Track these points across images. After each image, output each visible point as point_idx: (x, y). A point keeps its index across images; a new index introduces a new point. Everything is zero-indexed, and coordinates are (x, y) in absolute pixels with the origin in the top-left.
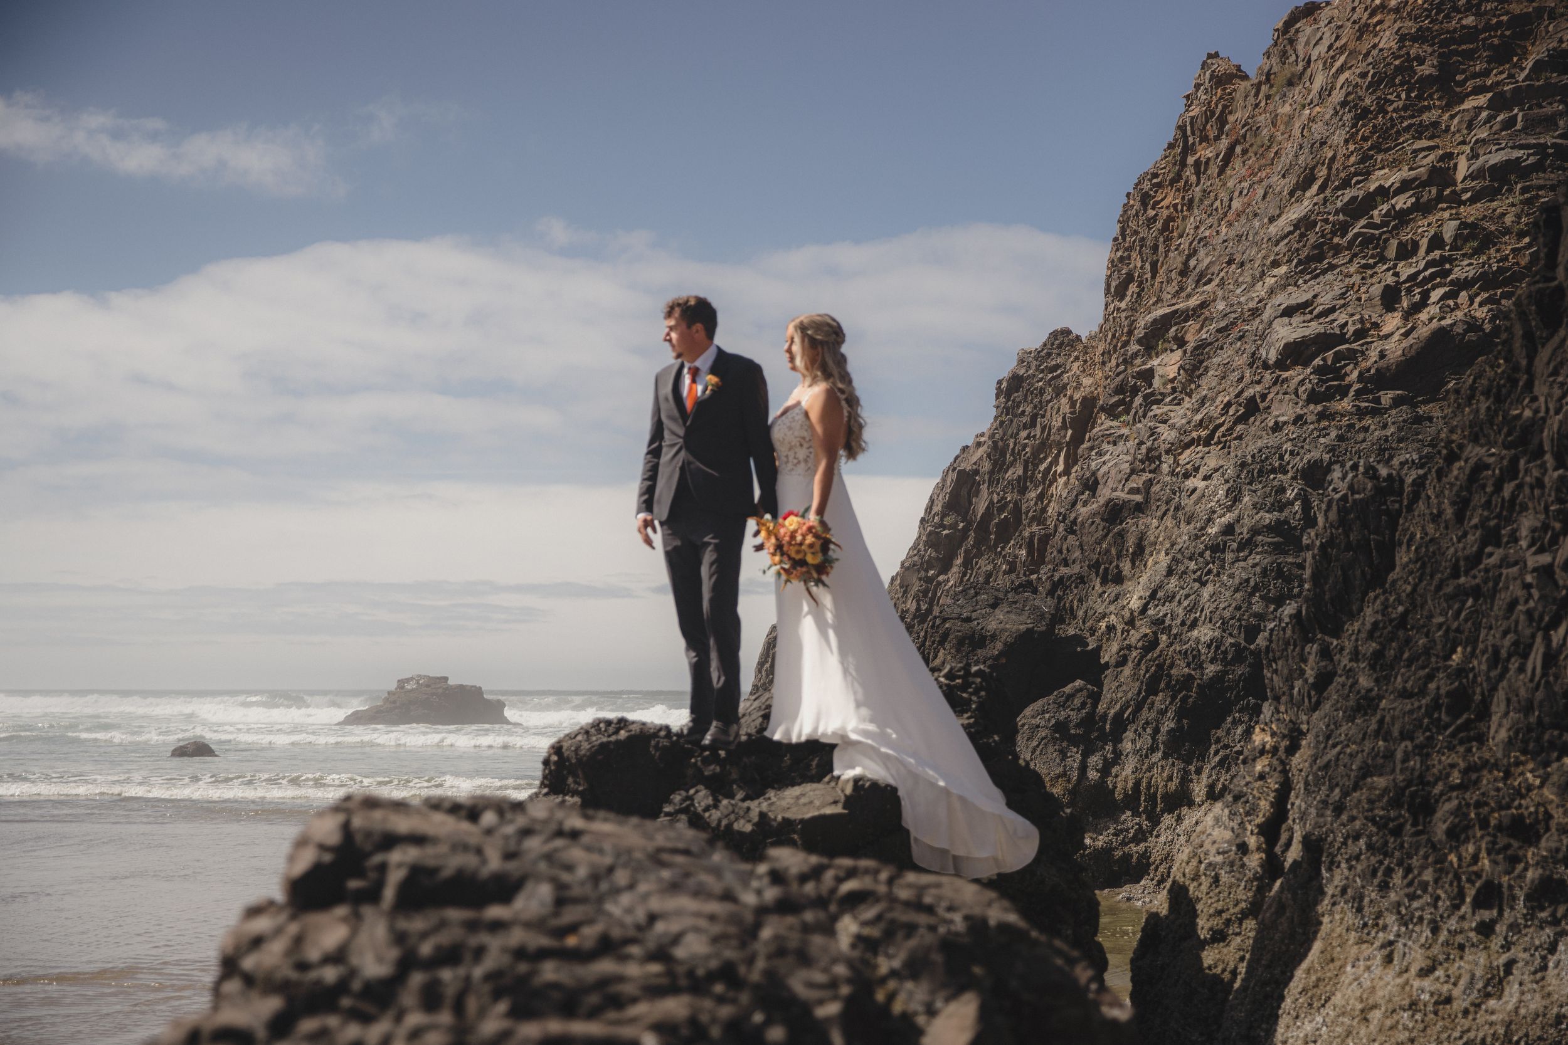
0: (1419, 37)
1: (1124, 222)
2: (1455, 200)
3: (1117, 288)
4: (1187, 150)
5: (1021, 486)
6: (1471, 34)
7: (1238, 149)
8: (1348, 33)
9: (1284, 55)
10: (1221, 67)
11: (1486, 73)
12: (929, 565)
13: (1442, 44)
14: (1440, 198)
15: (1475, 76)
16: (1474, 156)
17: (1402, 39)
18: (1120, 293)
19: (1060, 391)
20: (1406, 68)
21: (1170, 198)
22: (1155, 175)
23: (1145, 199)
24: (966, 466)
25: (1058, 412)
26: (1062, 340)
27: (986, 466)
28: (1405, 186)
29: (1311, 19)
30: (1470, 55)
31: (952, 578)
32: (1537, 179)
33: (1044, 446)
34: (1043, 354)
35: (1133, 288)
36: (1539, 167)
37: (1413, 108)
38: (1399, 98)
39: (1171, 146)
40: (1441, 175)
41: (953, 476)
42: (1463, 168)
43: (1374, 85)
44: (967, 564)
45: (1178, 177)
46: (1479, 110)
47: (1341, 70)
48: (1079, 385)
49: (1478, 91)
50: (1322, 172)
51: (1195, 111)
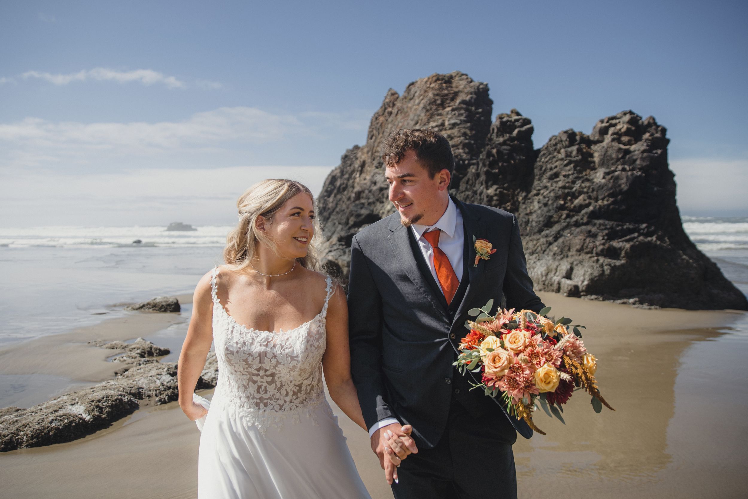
0: (437, 95)
1: (372, 123)
2: (446, 130)
3: (371, 136)
4: (385, 109)
5: (348, 179)
6: (447, 95)
7: (399, 112)
8: (423, 92)
9: (408, 93)
10: (393, 92)
11: (450, 103)
12: (325, 196)
13: (442, 96)
14: (443, 129)
15: (447, 103)
16: (449, 121)
17: (434, 95)
18: (371, 138)
19: (357, 159)
20: (435, 101)
21: (382, 119)
22: (378, 113)
23: (376, 119)
24: (334, 174)
25: (357, 164)
26: (357, 147)
27: (339, 174)
28: (437, 126)
29: (413, 86)
30: (447, 99)
31: (331, 199)
32: (460, 126)
33: (353, 171)
34: (352, 151)
35: (374, 138)
36: (461, 124)
37: (437, 110)
38: (434, 107)
39: (382, 107)
40: (443, 124)
41: (330, 177)
42: (447, 123)
43: (429, 104)
44: (335, 196)
45: (383, 114)
46: (449, 111)
47: (422, 99)
48: (361, 158)
49: (449, 106)
50: (420, 122)
51: (387, 100)
